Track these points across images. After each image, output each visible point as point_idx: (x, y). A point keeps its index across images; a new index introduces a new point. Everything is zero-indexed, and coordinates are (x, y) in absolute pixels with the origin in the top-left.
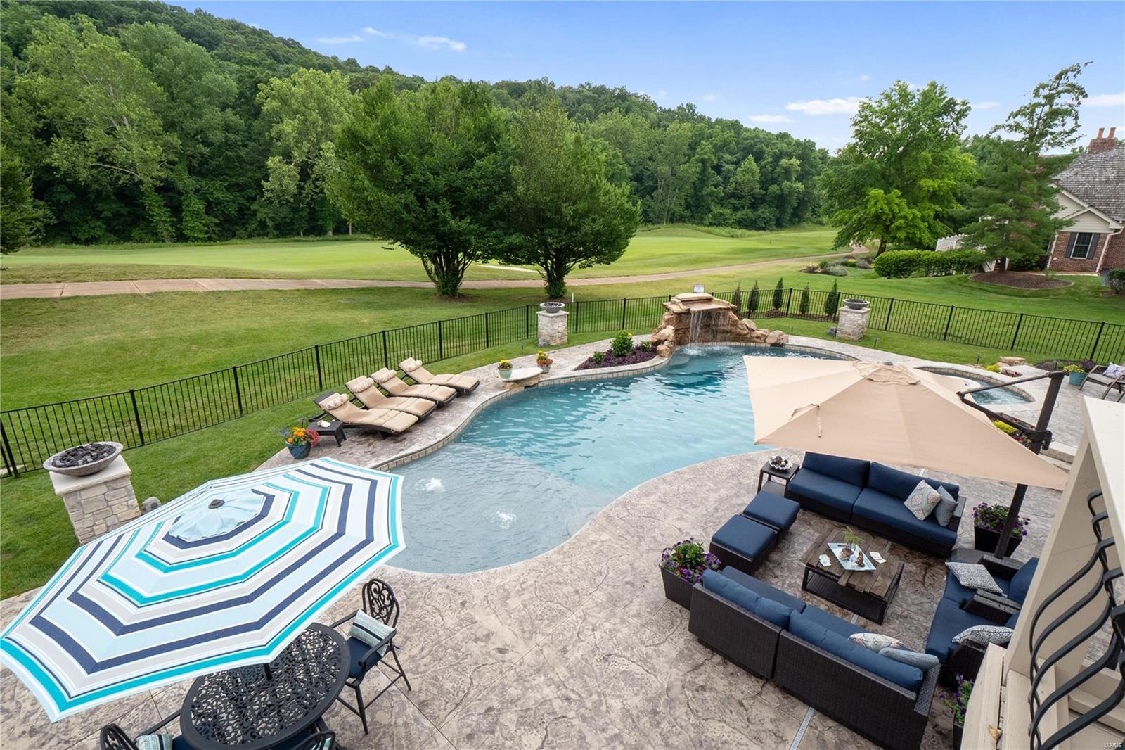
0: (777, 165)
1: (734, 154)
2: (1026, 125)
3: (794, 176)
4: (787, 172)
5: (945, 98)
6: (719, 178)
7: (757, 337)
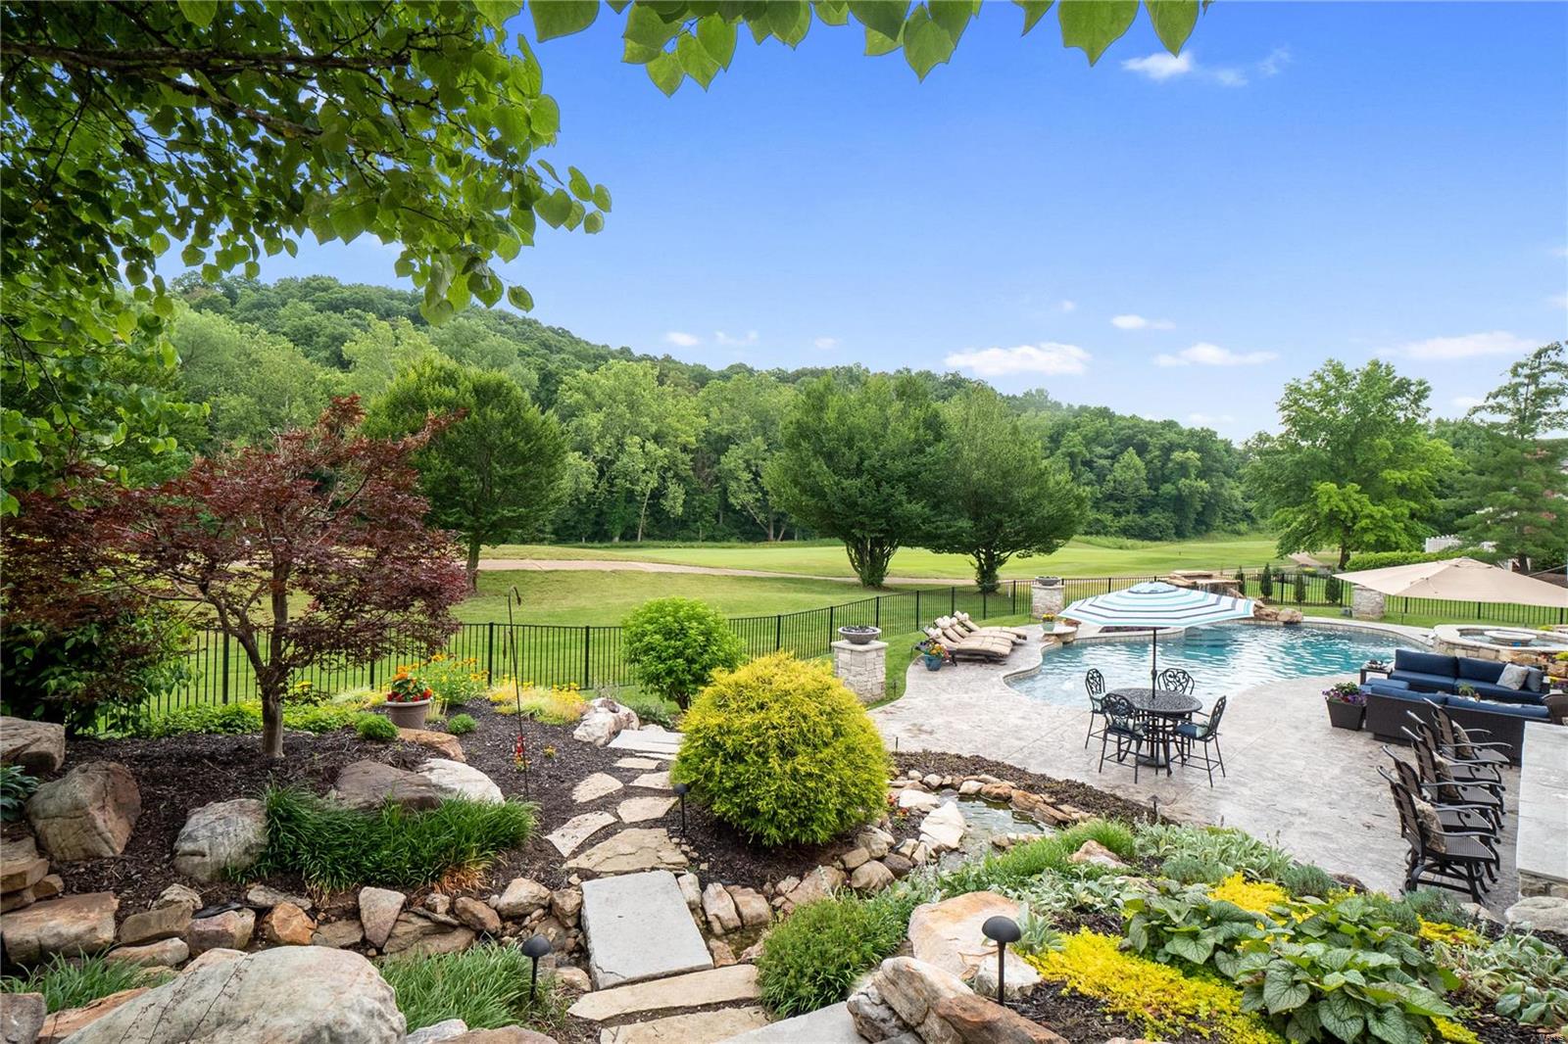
0: (1169, 459)
1: (1106, 447)
2: (1510, 405)
3: (1193, 473)
4: (1183, 469)
5: (1395, 378)
6: (1092, 476)
7: (1267, 615)
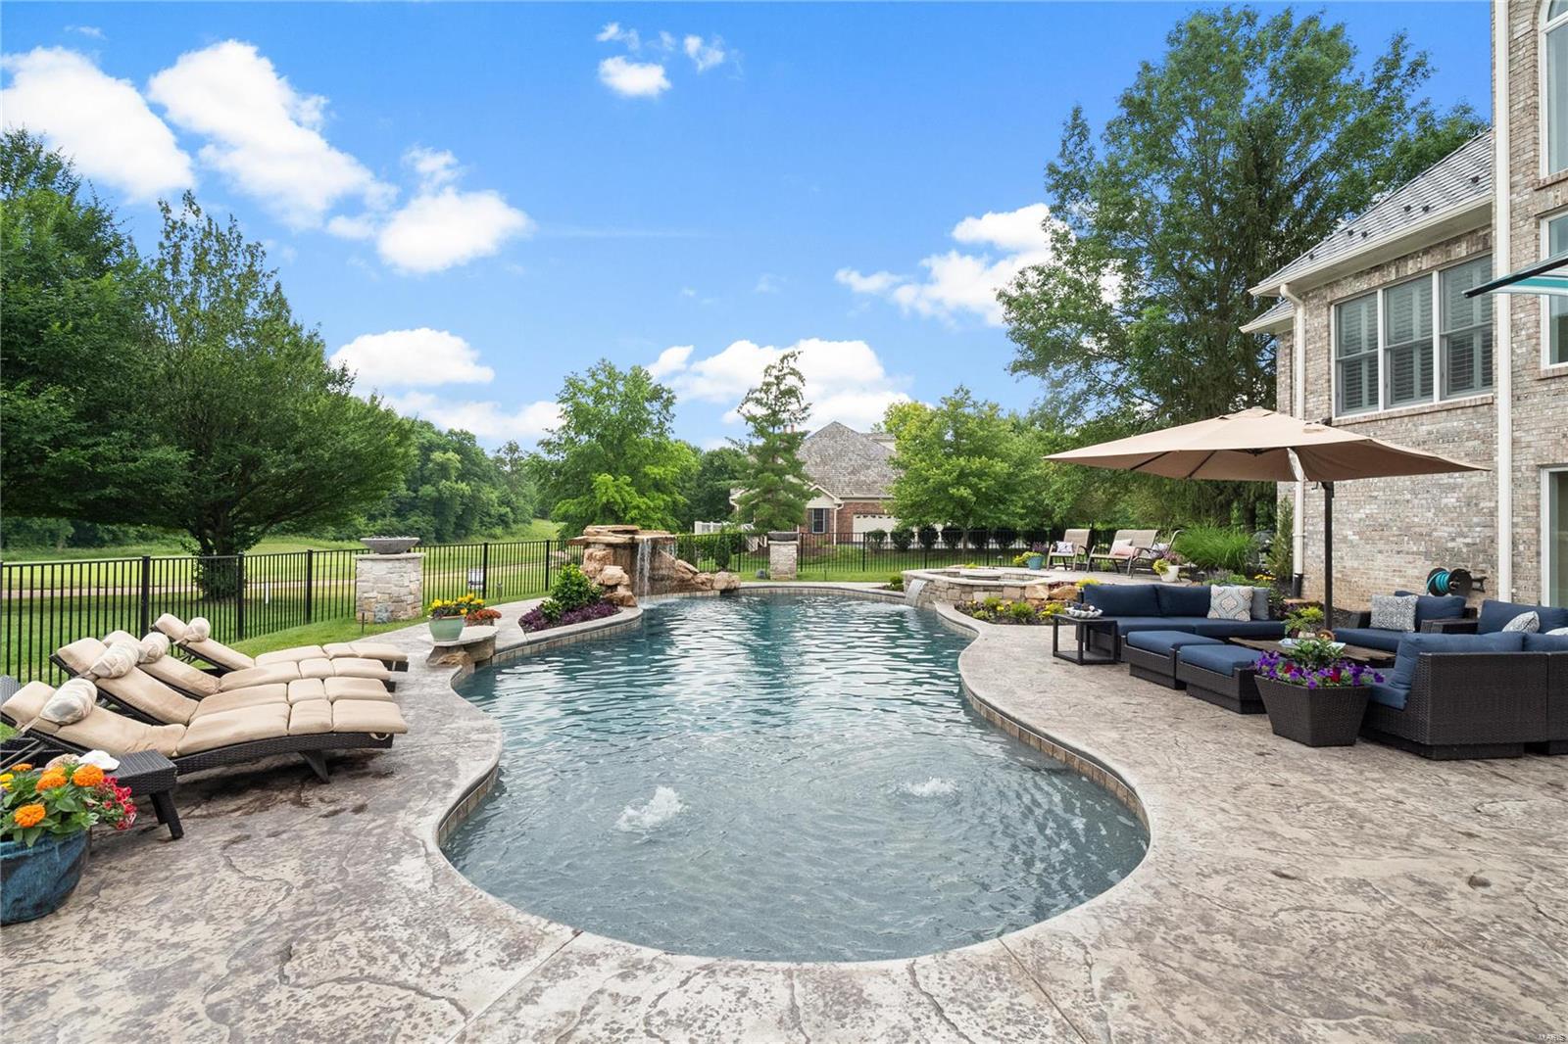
0: (429, 460)
3: (454, 474)
4: (443, 470)
